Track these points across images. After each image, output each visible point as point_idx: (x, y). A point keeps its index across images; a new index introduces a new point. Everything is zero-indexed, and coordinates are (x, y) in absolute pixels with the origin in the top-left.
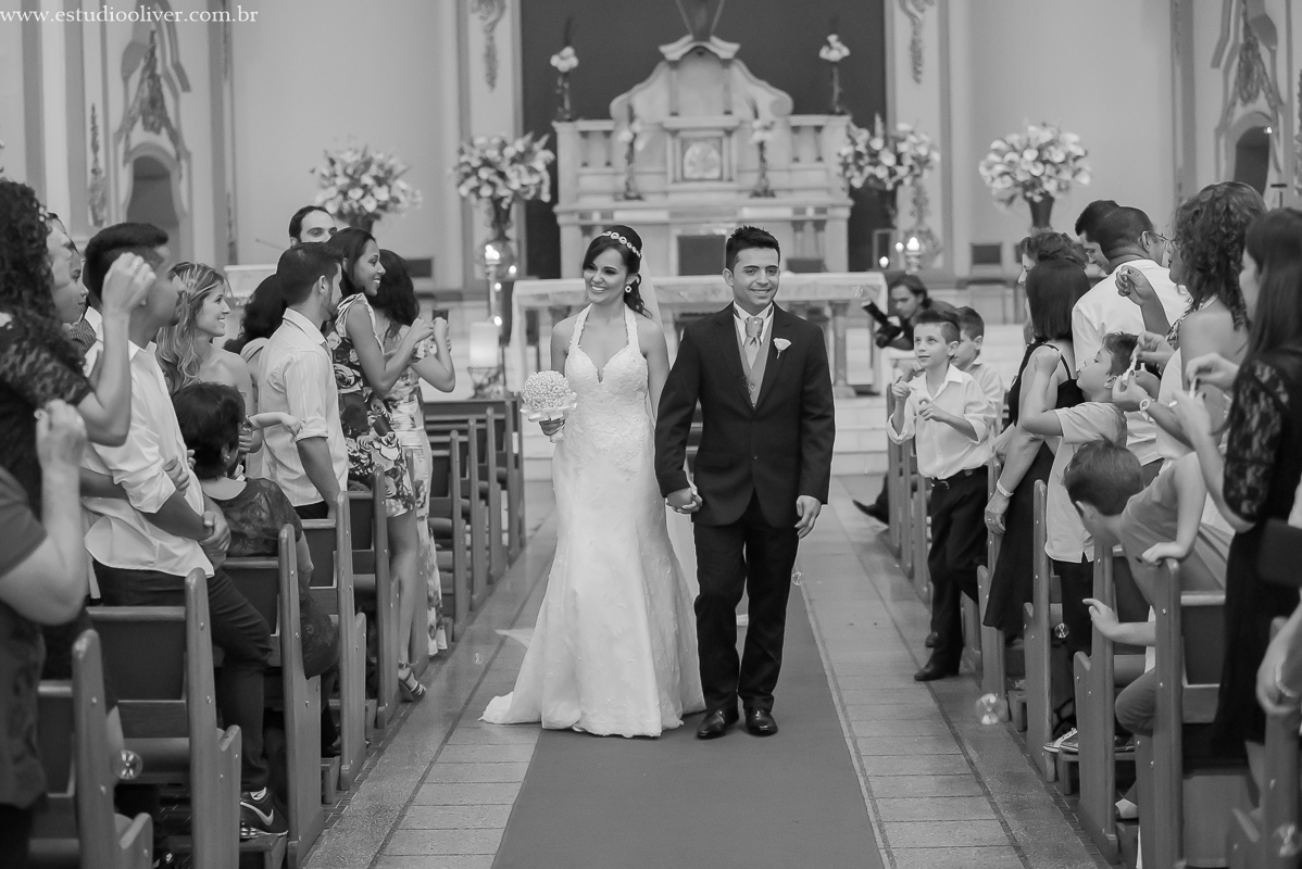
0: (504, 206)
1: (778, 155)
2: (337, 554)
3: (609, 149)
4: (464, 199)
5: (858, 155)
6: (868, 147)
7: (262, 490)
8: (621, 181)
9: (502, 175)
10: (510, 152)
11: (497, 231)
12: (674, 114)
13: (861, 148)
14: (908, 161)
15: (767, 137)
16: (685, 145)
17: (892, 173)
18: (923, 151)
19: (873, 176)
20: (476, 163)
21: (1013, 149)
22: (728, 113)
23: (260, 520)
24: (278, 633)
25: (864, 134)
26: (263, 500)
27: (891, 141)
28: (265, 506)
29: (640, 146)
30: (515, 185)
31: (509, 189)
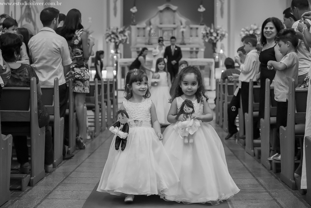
0: (117, 44)
1: (187, 35)
2: (54, 96)
3: (144, 32)
4: (107, 43)
5: (207, 34)
6: (210, 31)
7: (26, 67)
8: (147, 41)
9: (117, 36)
10: (119, 30)
11: (115, 51)
12: (161, 24)
13: (208, 32)
14: (220, 35)
15: (184, 30)
16: (163, 32)
17: (216, 38)
18: (224, 33)
19: (211, 39)
20: (110, 33)
21: (247, 30)
22: (174, 24)
23: (26, 76)
24: (29, 111)
25: (209, 29)
26: (27, 70)
27: (216, 31)
28: (27, 71)
29: (152, 31)
30: (120, 39)
31: (118, 40)
